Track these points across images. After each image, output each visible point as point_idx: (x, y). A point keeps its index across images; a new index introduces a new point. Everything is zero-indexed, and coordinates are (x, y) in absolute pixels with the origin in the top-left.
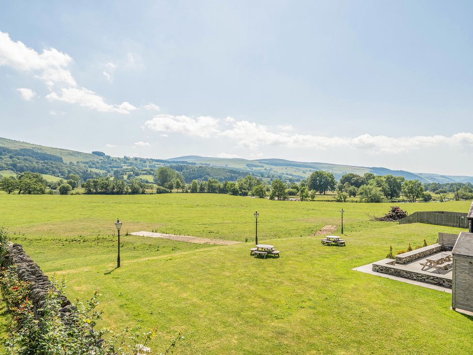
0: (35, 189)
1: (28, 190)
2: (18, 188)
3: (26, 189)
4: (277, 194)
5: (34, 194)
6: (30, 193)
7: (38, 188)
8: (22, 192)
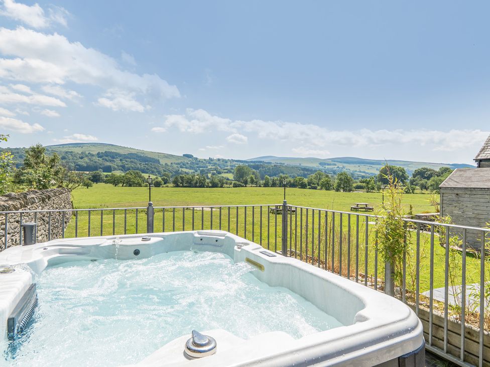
0: (134, 183)
1: (130, 184)
2: (121, 182)
3: (127, 183)
4: (342, 186)
5: (134, 186)
6: (130, 186)
7: (136, 182)
8: (125, 185)
